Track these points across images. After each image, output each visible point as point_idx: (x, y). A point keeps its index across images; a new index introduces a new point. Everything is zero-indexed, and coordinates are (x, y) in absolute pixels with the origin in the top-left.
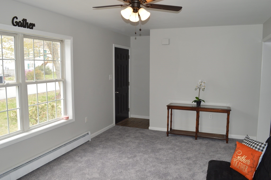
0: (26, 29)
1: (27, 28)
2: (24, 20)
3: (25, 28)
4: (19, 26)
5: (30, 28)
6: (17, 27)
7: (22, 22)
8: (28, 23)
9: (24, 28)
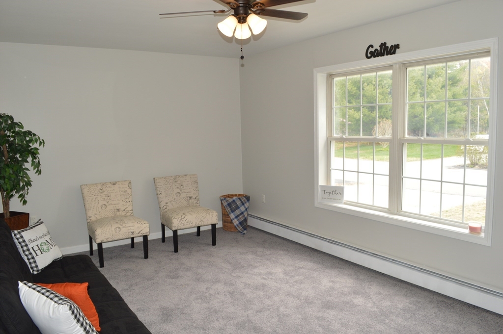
0: (386, 57)
1: (387, 55)
2: (383, 45)
3: (384, 56)
4: (375, 57)
5: (391, 54)
6: (373, 59)
7: (379, 49)
8: (388, 47)
9: (382, 57)
